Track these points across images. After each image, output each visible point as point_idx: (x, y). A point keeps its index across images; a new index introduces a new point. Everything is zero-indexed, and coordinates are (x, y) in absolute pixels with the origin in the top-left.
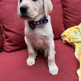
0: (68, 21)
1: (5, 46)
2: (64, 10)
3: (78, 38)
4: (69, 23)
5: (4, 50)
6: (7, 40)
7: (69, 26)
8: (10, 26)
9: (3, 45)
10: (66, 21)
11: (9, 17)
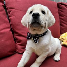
0: (64, 28)
2: (60, 18)
4: (64, 29)
10: (61, 28)
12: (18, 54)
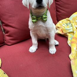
1: (5, 40)
2: (56, 4)
3: (70, 29)
4: (61, 16)
5: (5, 44)
6: (8, 34)
7: (60, 19)
8: (10, 22)
9: (4, 40)
10: (58, 14)
11: (9, 13)
12: (7, 46)
